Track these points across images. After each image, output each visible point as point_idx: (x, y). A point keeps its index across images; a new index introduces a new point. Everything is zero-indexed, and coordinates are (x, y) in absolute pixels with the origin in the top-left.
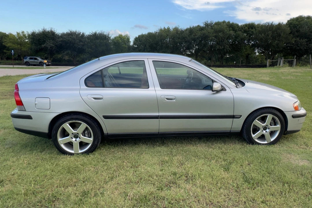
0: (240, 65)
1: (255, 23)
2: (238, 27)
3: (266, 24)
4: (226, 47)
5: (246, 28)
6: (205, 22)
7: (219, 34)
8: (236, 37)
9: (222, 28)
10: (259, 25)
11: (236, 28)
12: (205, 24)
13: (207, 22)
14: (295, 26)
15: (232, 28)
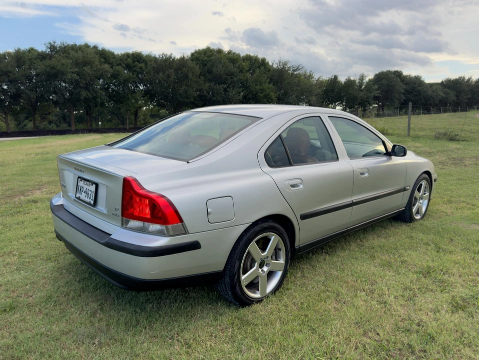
0: (128, 128)
1: (143, 53)
2: (114, 58)
3: (163, 57)
4: (99, 94)
5: (130, 60)
6: (50, 43)
7: (85, 68)
8: (114, 76)
9: (88, 58)
10: (148, 56)
11: (112, 60)
12: (49, 46)
13: (55, 42)
14: (204, 63)
15: (105, 58)
